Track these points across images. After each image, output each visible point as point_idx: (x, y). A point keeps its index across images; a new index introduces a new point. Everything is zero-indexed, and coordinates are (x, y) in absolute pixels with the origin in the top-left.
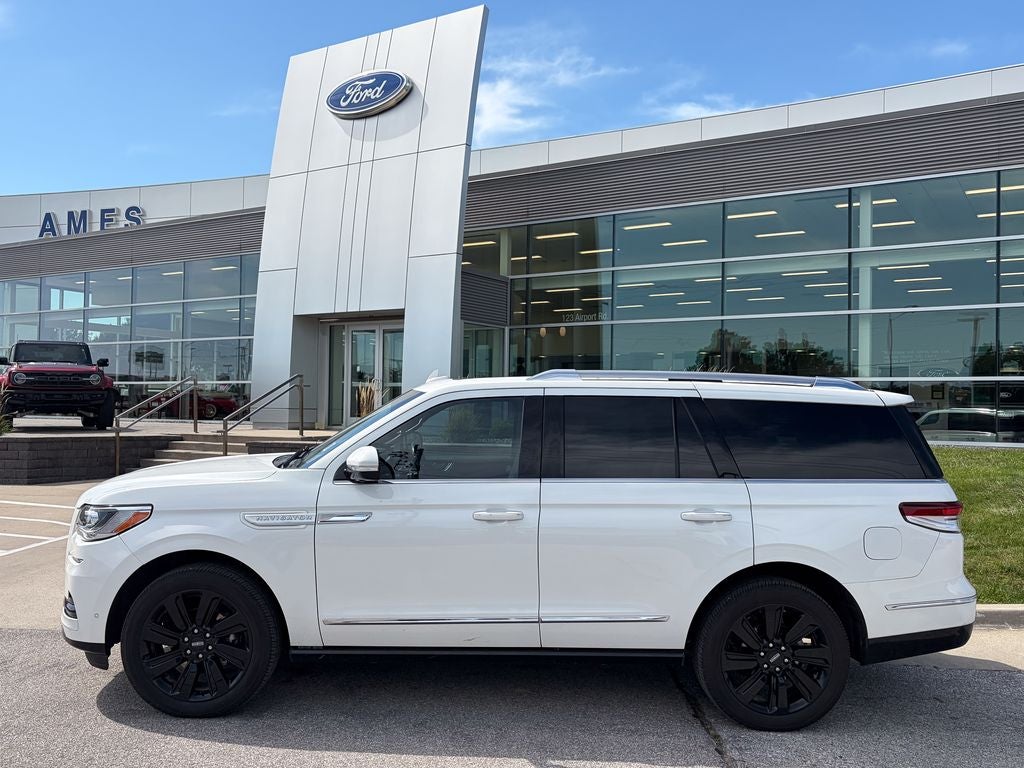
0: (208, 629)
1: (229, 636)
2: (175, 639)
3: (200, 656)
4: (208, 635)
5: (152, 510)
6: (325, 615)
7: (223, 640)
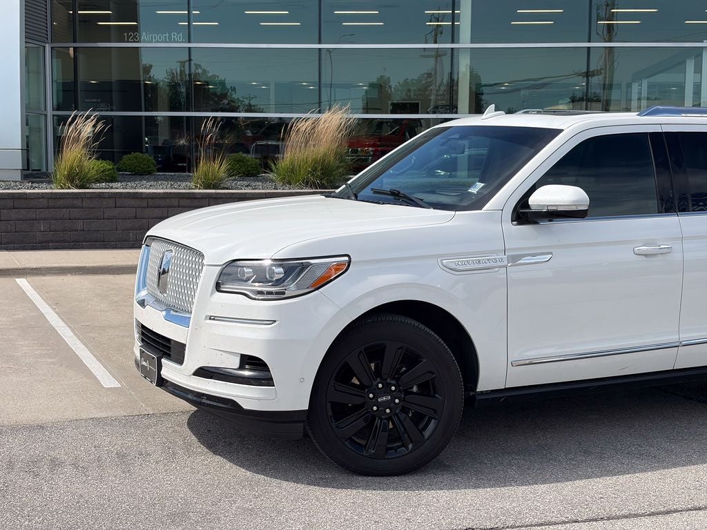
0: (394, 382)
1: (412, 387)
2: (361, 396)
3: (388, 411)
4: (393, 388)
5: (349, 262)
6: (514, 356)
7: (408, 392)
